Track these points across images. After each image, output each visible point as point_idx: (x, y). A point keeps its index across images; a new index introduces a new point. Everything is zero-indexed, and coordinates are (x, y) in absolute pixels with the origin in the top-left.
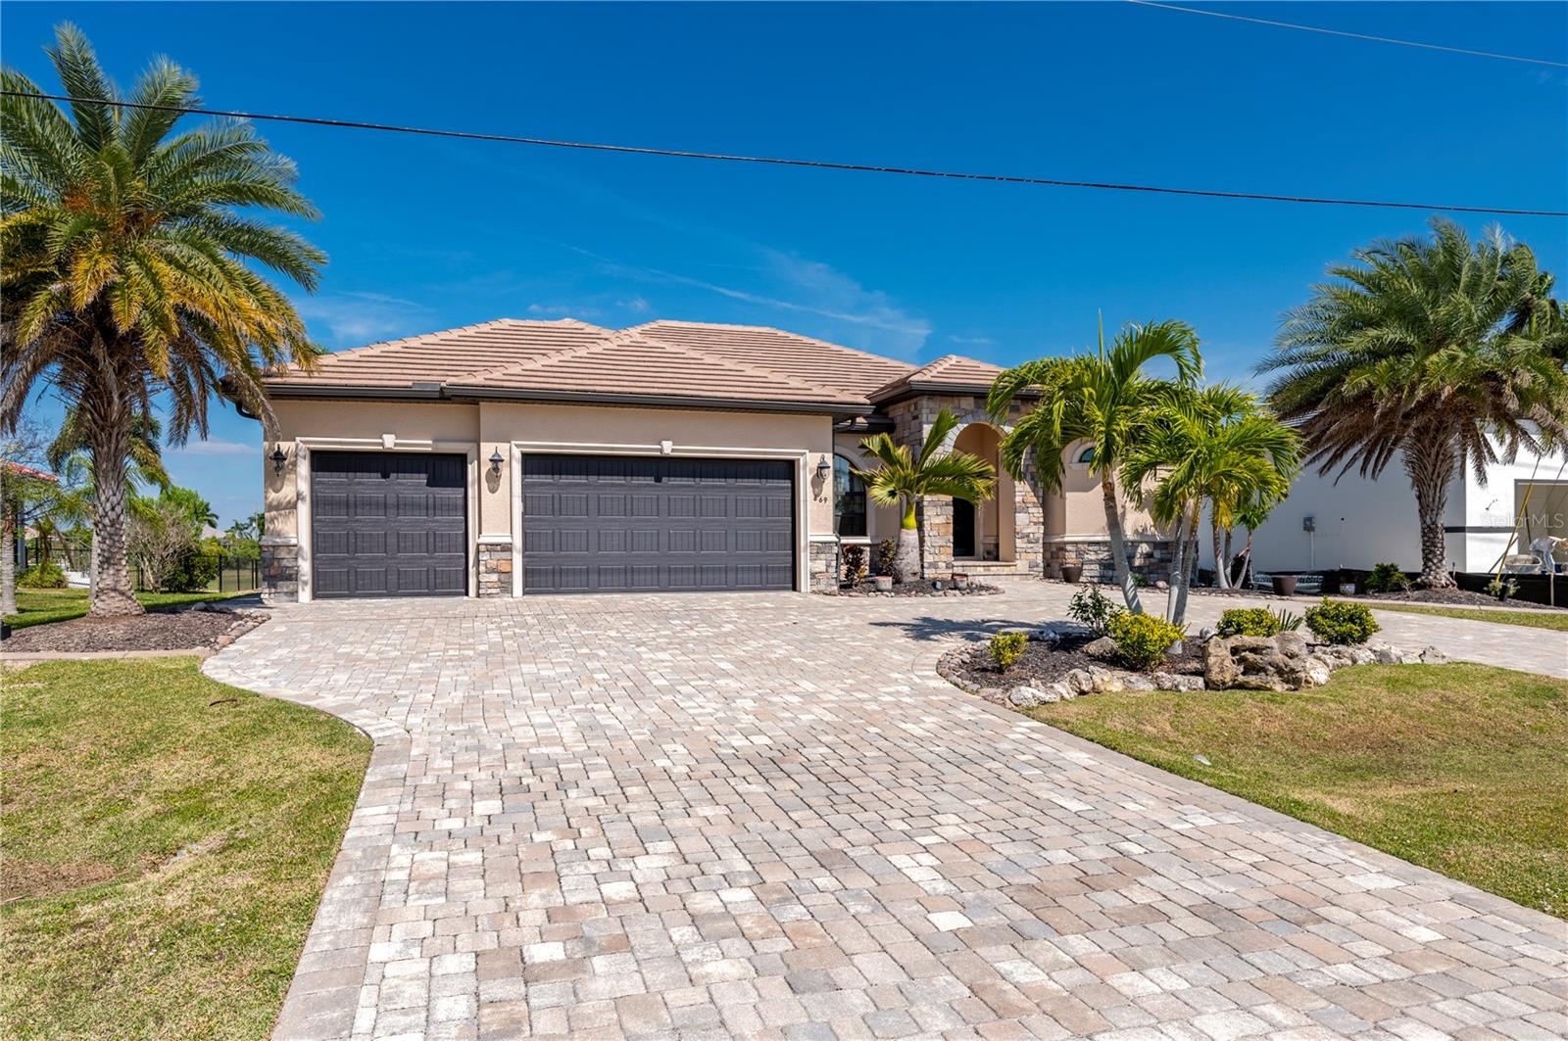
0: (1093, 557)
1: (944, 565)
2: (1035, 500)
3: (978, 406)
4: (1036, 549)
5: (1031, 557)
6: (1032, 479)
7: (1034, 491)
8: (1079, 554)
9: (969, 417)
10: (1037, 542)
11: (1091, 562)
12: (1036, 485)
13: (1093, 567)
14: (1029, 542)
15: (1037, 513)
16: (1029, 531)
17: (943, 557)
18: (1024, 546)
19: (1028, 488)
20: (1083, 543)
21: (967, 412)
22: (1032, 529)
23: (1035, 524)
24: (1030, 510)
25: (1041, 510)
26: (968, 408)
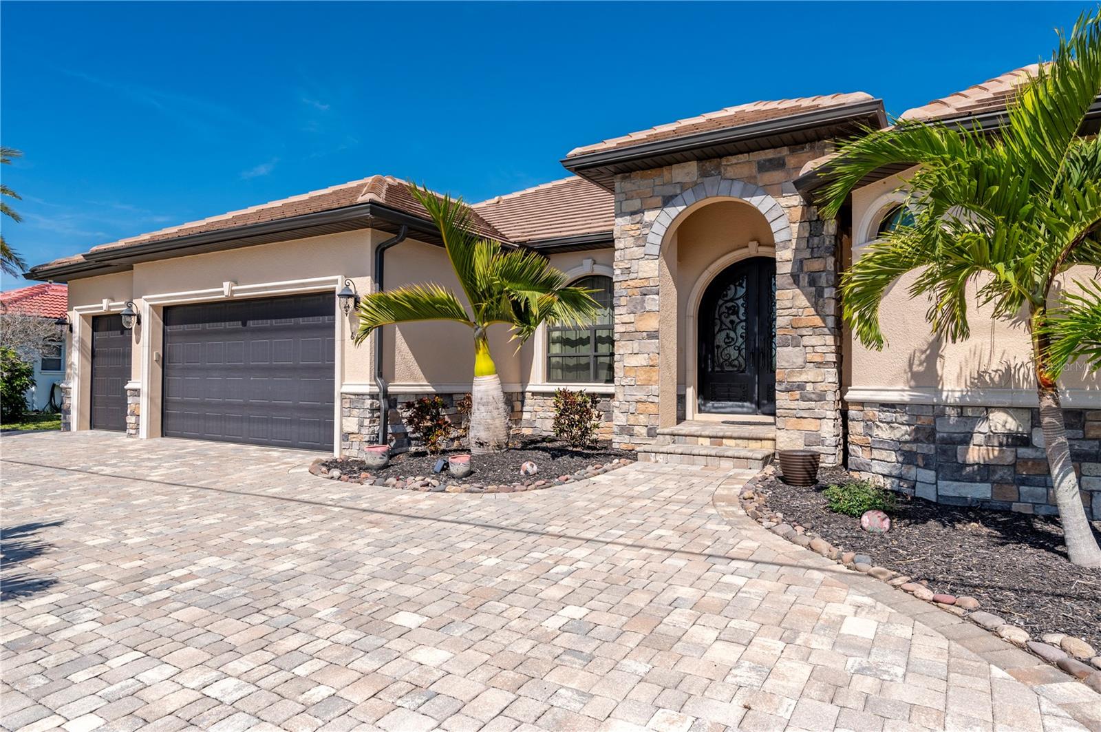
0: (884, 433)
1: (644, 431)
2: (817, 321)
3: (704, 174)
4: (818, 412)
5: (810, 425)
6: (812, 282)
7: (815, 305)
8: (869, 424)
9: (689, 196)
10: (821, 397)
11: (882, 444)
12: (819, 294)
13: (884, 455)
14: (804, 399)
15: (825, 344)
16: (803, 378)
17: (642, 419)
18: (794, 405)
19: (802, 301)
20: (872, 404)
21: (684, 187)
22: (809, 375)
23: (819, 365)
24: (806, 341)
25: (830, 340)
26: (686, 179)
